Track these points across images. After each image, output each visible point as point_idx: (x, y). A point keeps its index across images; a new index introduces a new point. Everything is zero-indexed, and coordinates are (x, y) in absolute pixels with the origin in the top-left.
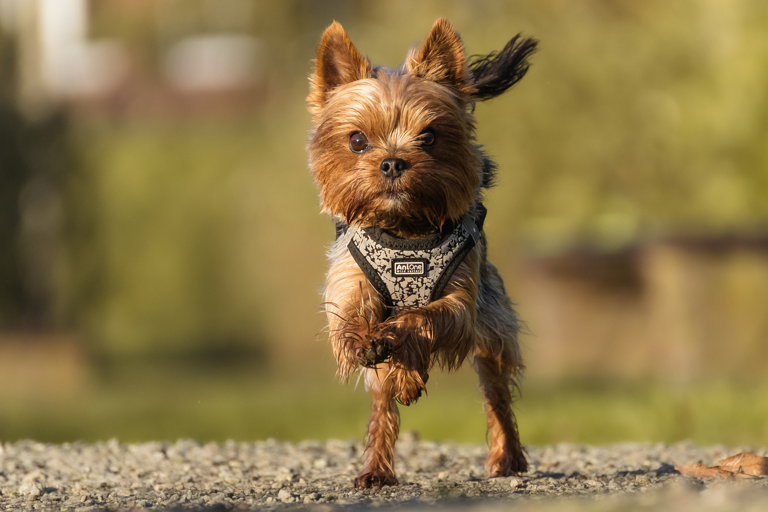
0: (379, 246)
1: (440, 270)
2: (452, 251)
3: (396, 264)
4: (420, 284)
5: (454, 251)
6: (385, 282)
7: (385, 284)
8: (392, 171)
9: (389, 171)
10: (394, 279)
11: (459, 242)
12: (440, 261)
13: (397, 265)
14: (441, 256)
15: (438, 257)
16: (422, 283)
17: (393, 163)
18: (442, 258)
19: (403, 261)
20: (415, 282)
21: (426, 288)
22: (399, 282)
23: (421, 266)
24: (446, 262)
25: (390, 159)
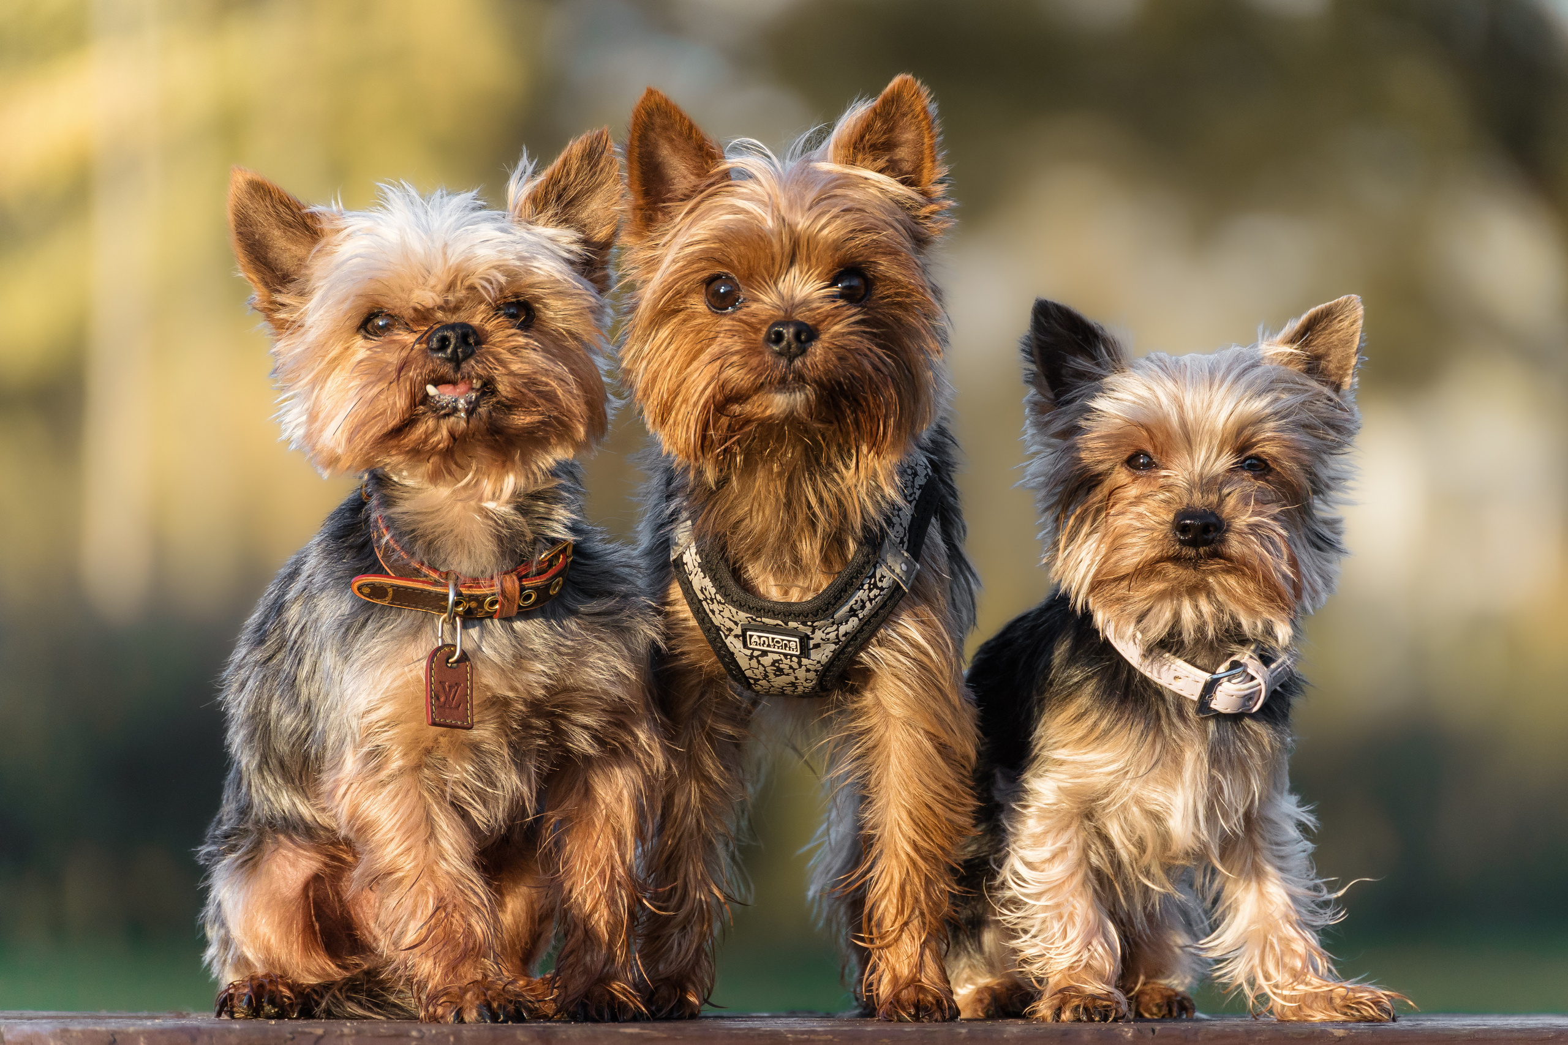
0: (719, 597)
1: (833, 647)
2: (857, 616)
3: (749, 633)
4: (795, 666)
5: (861, 616)
6: (732, 649)
7: (733, 654)
8: (789, 345)
9: (784, 343)
10: (749, 652)
11: (870, 600)
12: (832, 636)
13: (751, 636)
14: (835, 627)
15: (829, 630)
16: (800, 666)
17: (791, 330)
18: (837, 630)
19: (762, 631)
20: (785, 661)
21: (808, 670)
22: (757, 657)
23: (794, 642)
24: (844, 635)
25: (785, 323)
